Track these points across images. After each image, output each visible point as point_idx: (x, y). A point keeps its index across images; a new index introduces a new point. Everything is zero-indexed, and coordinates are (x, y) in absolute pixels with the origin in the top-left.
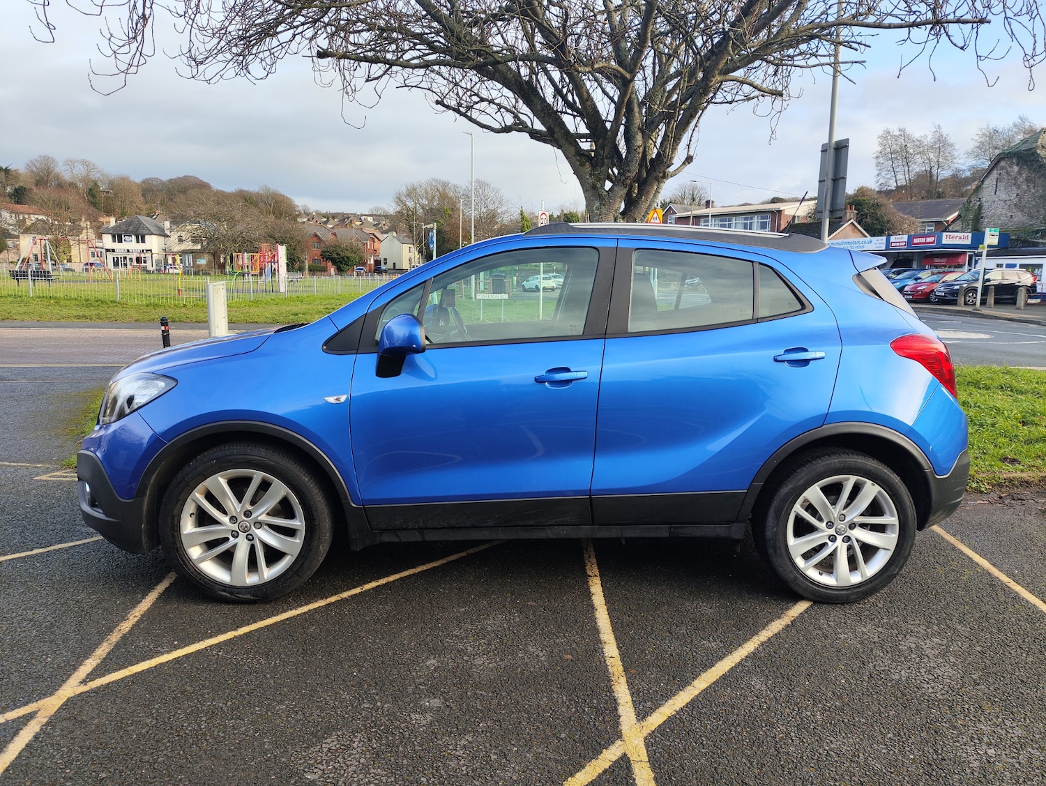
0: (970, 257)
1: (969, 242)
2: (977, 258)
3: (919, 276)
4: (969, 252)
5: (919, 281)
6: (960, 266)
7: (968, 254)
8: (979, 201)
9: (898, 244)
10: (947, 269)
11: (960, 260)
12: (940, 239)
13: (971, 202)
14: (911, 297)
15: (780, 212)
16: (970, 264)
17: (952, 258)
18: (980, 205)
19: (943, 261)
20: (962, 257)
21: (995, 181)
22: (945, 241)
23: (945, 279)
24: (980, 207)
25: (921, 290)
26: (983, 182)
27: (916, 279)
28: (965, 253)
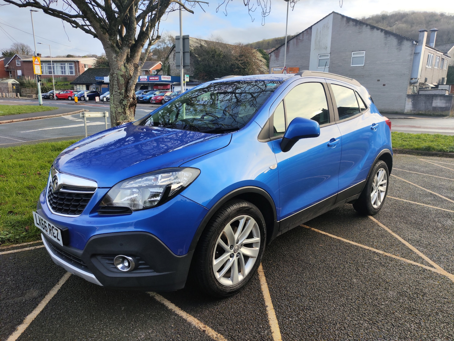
0: (171, 85)
1: (170, 80)
2: (174, 86)
3: (155, 93)
4: (171, 84)
5: (156, 95)
6: (168, 89)
7: (170, 84)
8: (168, 63)
9: (143, 80)
10: (165, 90)
11: (168, 87)
12: (160, 78)
13: (165, 63)
14: (155, 102)
15: (78, 62)
16: (171, 89)
17: (164, 86)
18: (169, 65)
19: (162, 87)
20: (169, 86)
21: (173, 56)
22: (162, 79)
23: (166, 94)
24: (169, 66)
25: (158, 99)
26: (169, 56)
27: (154, 94)
28: (169, 84)
